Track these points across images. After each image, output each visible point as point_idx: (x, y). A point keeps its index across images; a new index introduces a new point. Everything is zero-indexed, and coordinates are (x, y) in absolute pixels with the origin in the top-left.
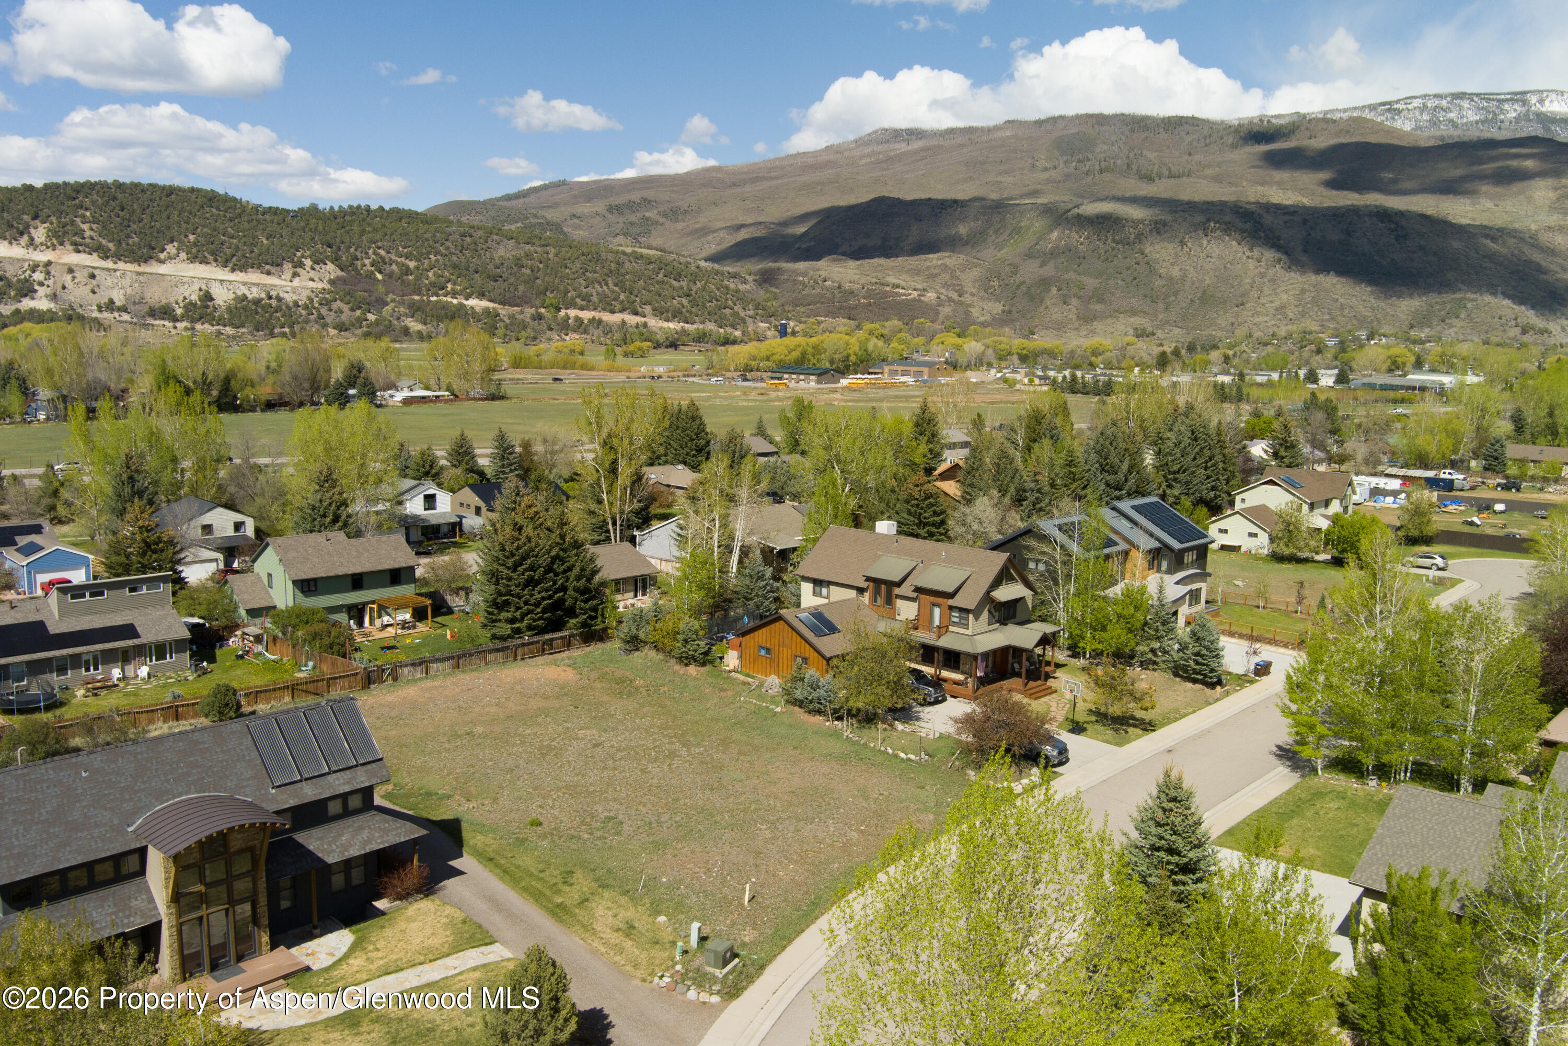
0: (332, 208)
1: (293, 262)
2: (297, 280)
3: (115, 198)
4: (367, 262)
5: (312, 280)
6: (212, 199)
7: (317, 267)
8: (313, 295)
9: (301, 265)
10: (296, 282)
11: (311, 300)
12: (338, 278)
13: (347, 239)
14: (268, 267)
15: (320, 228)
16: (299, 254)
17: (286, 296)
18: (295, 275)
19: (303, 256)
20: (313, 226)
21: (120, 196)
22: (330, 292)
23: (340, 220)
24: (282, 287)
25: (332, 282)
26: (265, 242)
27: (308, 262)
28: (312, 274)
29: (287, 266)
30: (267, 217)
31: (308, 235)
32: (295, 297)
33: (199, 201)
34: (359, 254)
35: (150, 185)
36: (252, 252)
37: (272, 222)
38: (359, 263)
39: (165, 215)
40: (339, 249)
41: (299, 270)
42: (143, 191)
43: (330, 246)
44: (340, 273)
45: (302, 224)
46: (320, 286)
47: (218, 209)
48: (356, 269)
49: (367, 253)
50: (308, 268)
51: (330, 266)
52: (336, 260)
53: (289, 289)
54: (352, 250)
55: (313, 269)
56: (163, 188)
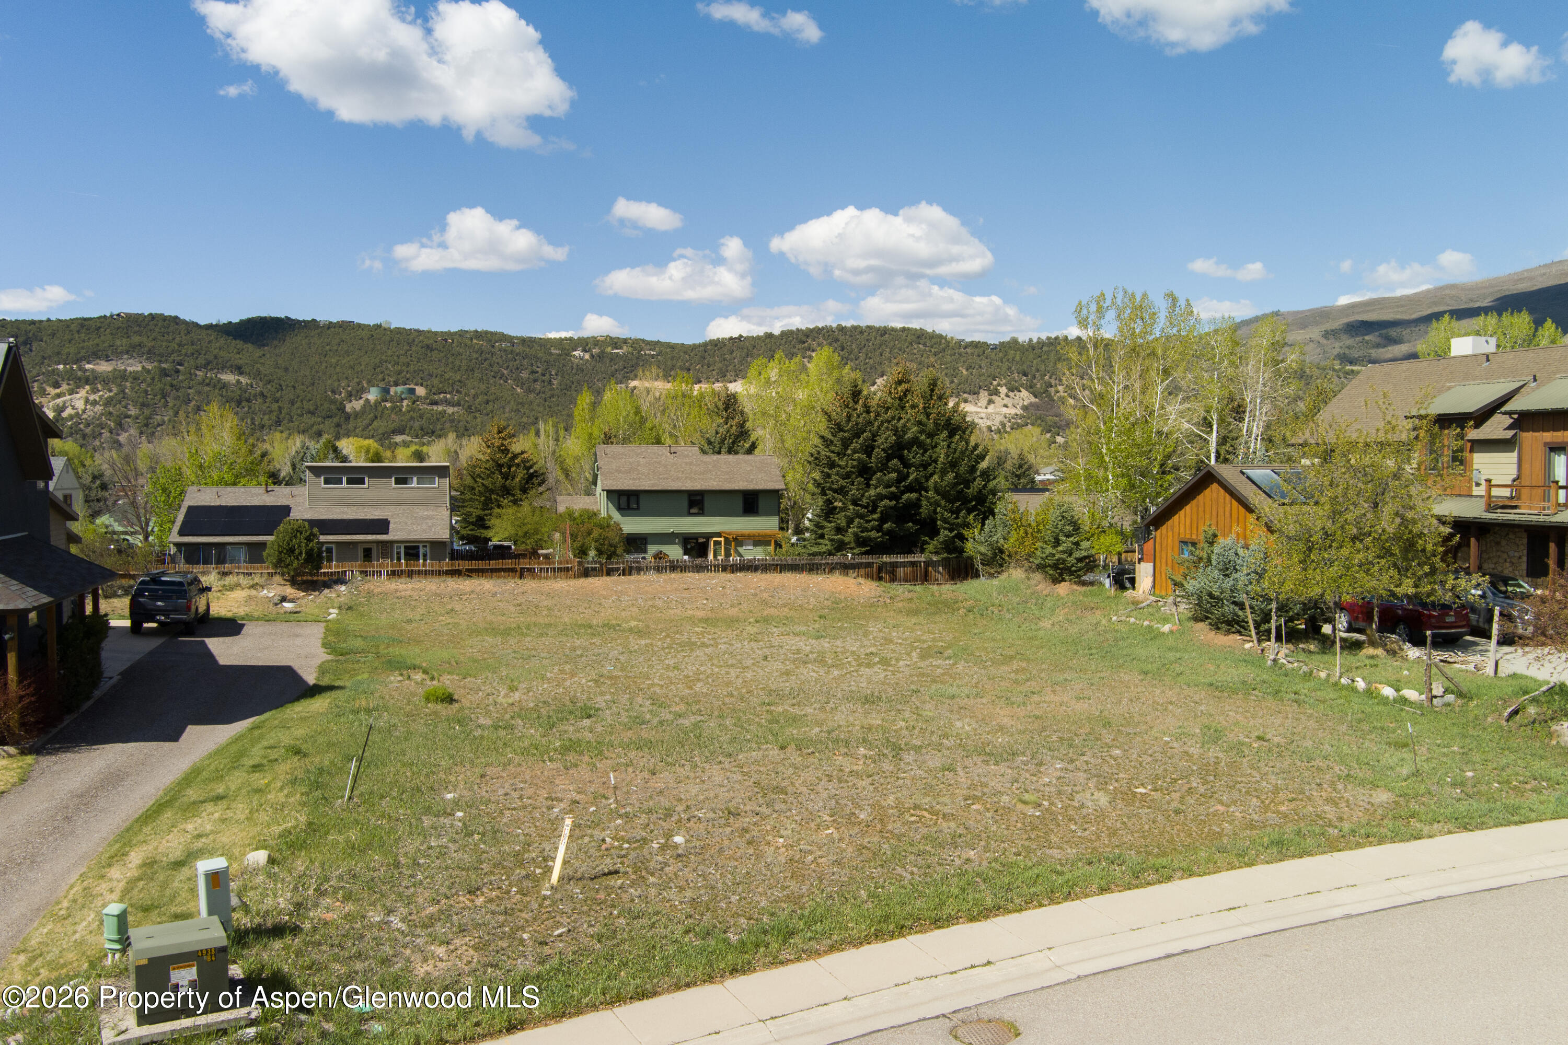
0: (1031, 340)
1: (989, 390)
2: (991, 407)
3: (837, 340)
4: (1060, 388)
5: (1006, 406)
6: (920, 336)
7: (1011, 394)
8: (1005, 421)
9: (997, 393)
10: (991, 409)
11: (1004, 425)
12: (1031, 404)
13: (1042, 367)
14: (965, 395)
15: (1018, 358)
16: (995, 383)
17: (980, 421)
18: (990, 402)
19: (999, 385)
20: (1010, 357)
21: (842, 338)
22: (1022, 417)
23: (1037, 351)
24: (977, 413)
25: (1025, 408)
26: (965, 372)
27: (1003, 390)
28: (1007, 401)
29: (984, 395)
30: (969, 350)
31: (1005, 365)
32: (989, 423)
33: (908, 339)
34: (1053, 382)
35: (868, 327)
36: (952, 382)
37: (973, 354)
38: (1052, 390)
39: (878, 353)
40: (1034, 377)
41: (994, 397)
42: (862, 332)
43: (1025, 375)
44: (1033, 399)
45: (1001, 355)
46: (1013, 411)
47: (925, 345)
48: (1049, 396)
49: (1060, 380)
50: (1002, 396)
51: (1024, 393)
52: (1030, 388)
53: (983, 415)
54: (1047, 378)
55: (1007, 396)
56: (879, 329)
